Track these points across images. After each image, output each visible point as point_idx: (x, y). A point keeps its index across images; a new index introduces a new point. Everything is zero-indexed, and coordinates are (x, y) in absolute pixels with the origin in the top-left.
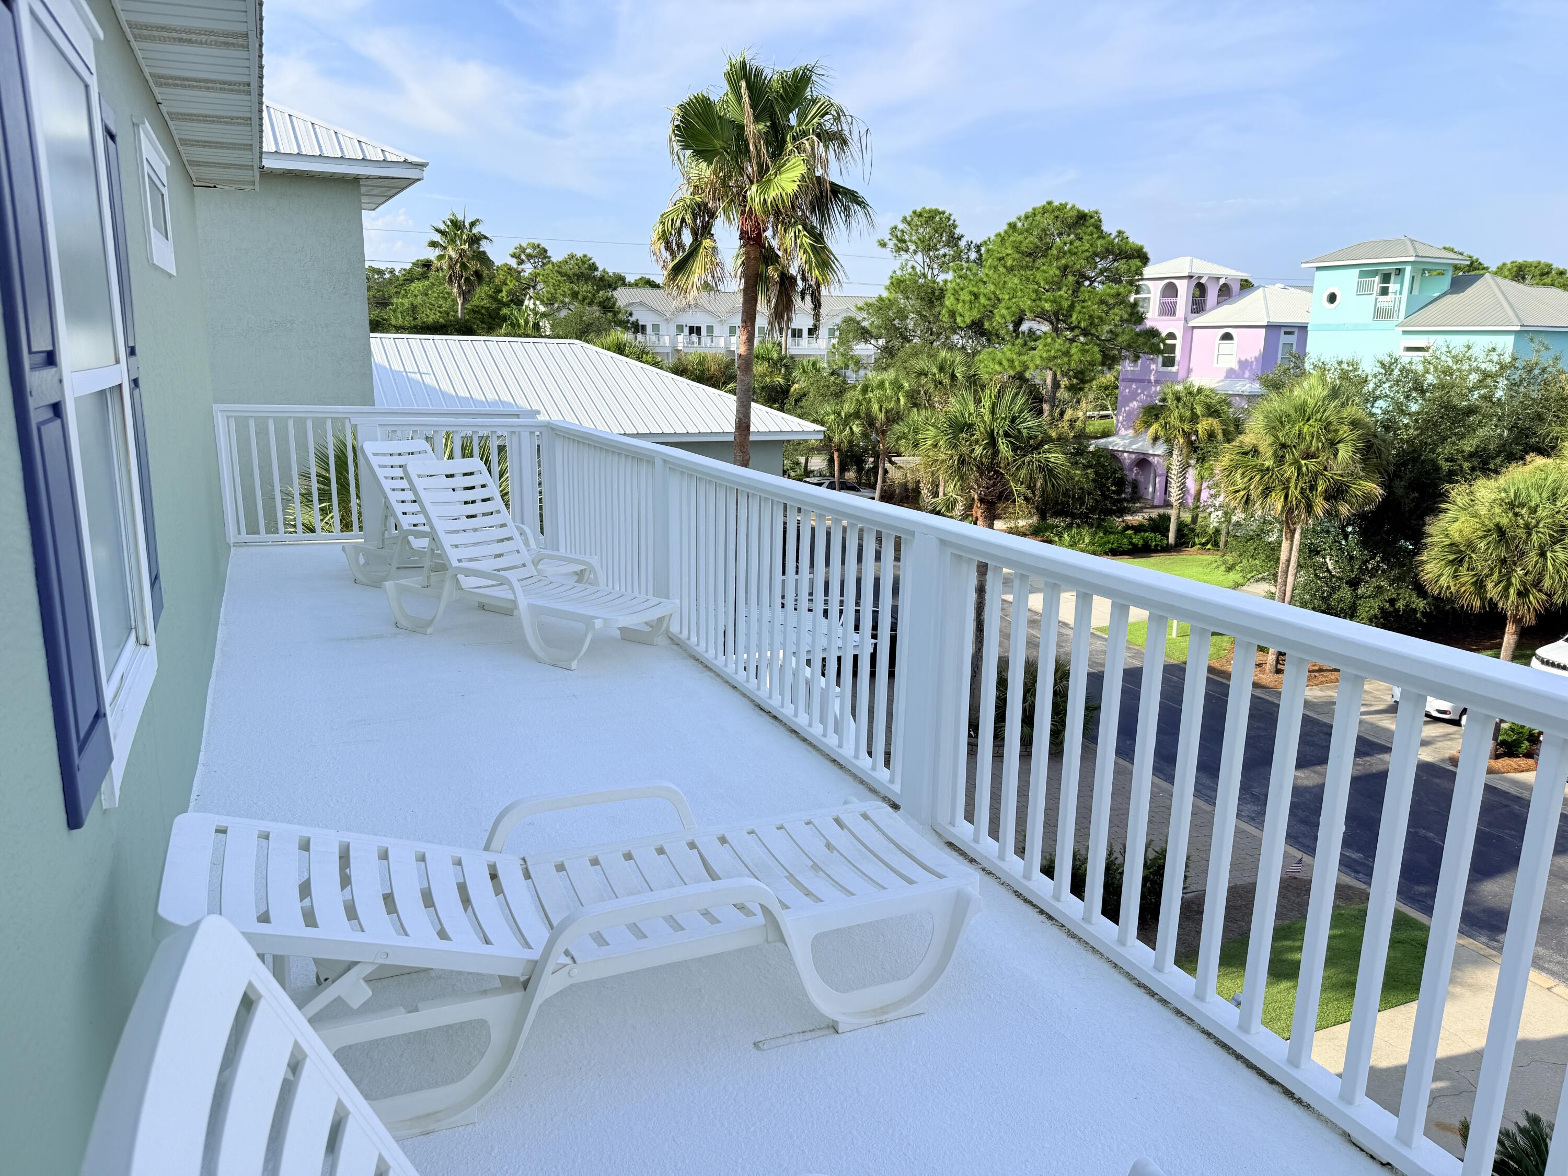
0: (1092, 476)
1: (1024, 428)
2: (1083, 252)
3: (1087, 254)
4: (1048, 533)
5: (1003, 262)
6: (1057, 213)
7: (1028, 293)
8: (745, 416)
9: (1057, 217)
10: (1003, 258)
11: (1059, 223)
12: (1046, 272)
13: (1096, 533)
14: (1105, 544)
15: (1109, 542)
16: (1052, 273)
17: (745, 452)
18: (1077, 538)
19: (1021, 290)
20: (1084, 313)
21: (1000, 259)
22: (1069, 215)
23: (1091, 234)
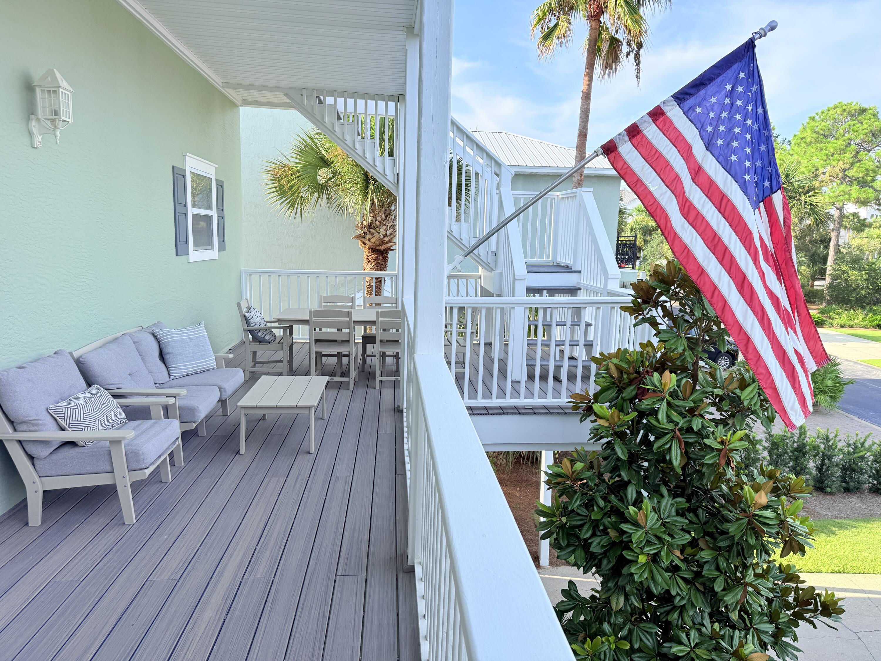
0: (865, 276)
1: (796, 182)
2: (862, 130)
3: (866, 131)
4: (831, 313)
5: (804, 140)
6: (844, 107)
7: (821, 156)
8: (584, 128)
9: (844, 110)
10: (805, 138)
11: (846, 113)
12: (835, 143)
13: (868, 315)
14: (874, 320)
15: (877, 320)
16: (839, 143)
17: (582, 152)
18: (853, 317)
19: (816, 155)
20: (862, 167)
21: (802, 139)
22: (853, 108)
23: (870, 119)
